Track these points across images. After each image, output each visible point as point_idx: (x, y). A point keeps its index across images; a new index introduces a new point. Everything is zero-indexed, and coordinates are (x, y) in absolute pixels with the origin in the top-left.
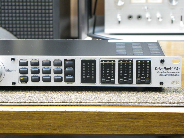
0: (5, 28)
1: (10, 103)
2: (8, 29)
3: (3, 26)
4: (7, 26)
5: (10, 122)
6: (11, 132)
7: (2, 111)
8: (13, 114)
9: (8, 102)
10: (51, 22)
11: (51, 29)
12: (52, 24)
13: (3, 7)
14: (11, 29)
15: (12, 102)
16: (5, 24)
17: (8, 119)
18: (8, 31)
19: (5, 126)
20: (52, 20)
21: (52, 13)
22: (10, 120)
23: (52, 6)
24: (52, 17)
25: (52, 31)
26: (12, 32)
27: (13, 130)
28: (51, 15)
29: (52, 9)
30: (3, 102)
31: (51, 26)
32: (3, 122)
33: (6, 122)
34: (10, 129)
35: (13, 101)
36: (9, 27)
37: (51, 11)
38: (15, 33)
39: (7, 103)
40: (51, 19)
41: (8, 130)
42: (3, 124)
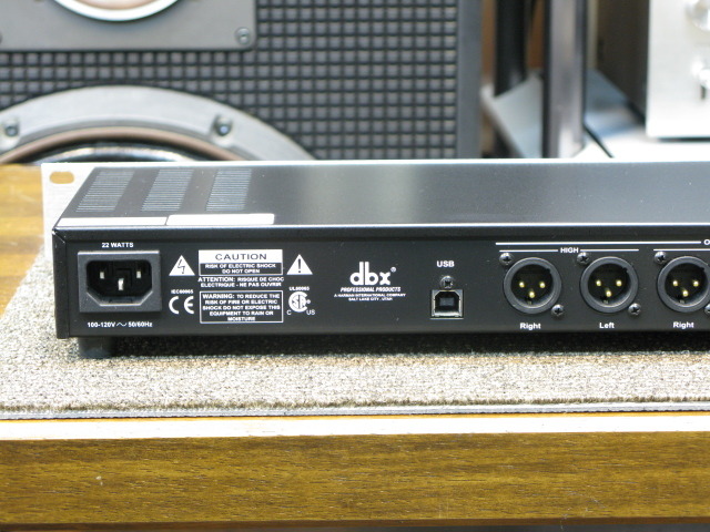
0: (270, 121)
1: (678, 400)
2: (281, 125)
3: (264, 112)
4: (279, 113)
5: (682, 474)
6: (683, 514)
7: (655, 434)
8: (696, 442)
9: (668, 399)
10: (449, 97)
11: (449, 125)
12: (453, 104)
13: (264, 42)
14: (293, 127)
15: (685, 400)
16: (271, 106)
17: (673, 465)
18: (283, 131)
19: (660, 490)
20: (453, 90)
21: (454, 62)
22: (683, 465)
23: (454, 34)
24: (453, 77)
25: (453, 132)
26: (296, 137)
27: (691, 505)
28: (449, 69)
29: (454, 48)
30: (653, 400)
31: (449, 111)
32: (656, 475)
33: (669, 474)
34: (680, 503)
35: (688, 396)
36: (286, 119)
37: (449, 55)
38: (307, 140)
39: (663, 400)
40: (449, 83)
41: (672, 504)
42: (653, 485)
